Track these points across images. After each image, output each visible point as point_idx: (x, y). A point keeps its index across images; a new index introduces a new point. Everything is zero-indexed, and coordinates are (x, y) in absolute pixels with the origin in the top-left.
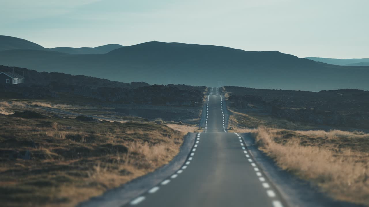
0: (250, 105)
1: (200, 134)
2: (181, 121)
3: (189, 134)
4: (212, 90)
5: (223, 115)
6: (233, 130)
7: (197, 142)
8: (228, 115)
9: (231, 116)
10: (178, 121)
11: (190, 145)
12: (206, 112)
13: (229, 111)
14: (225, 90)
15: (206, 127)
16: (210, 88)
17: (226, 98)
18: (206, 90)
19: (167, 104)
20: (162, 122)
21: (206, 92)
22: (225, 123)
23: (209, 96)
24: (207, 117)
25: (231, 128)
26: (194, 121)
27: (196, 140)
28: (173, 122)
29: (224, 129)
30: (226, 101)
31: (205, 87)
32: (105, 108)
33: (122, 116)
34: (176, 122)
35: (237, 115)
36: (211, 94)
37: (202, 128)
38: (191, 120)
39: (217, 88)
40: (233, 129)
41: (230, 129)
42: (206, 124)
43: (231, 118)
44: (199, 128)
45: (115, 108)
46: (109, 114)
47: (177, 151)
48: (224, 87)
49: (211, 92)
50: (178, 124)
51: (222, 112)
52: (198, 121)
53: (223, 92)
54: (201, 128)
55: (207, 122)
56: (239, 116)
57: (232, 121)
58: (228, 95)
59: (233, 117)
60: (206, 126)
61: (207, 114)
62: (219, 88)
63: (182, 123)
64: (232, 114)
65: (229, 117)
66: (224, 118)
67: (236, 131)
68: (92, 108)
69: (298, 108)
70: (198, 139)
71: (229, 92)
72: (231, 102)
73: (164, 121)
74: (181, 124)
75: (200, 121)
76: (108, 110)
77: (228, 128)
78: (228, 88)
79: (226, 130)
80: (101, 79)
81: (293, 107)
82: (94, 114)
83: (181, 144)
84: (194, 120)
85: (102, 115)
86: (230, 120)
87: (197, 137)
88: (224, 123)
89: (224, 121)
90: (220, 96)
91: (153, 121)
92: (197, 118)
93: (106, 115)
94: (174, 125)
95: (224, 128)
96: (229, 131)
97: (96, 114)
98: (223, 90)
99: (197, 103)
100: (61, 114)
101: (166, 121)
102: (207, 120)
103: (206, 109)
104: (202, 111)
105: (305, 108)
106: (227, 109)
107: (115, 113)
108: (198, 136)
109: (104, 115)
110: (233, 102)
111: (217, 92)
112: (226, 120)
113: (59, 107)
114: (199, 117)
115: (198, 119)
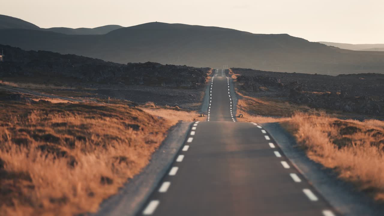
0: (263, 88)
1: (198, 124)
2: (178, 106)
3: (179, 124)
4: (217, 72)
5: (231, 99)
6: (244, 118)
7: (190, 140)
8: (237, 99)
9: (240, 101)
10: (174, 106)
11: (174, 146)
12: (210, 95)
13: (237, 95)
14: (231, 72)
15: (209, 114)
16: (215, 70)
17: (234, 79)
18: (211, 71)
19: (162, 85)
20: (154, 106)
21: (210, 74)
22: (233, 108)
23: (213, 77)
24: (211, 101)
25: (241, 116)
26: (195, 106)
27: (188, 135)
28: (168, 107)
29: (232, 117)
30: (234, 83)
31: (209, 69)
32: (86, 89)
33: (104, 98)
34: (172, 107)
35: (247, 99)
36: (216, 75)
37: (204, 115)
38: (190, 105)
39: (223, 70)
40: (243, 116)
41: (239, 117)
42: (209, 110)
43: (241, 104)
44: (200, 115)
45: (97, 89)
46: (89, 96)
47: (143, 163)
48: (231, 69)
49: (216, 73)
50: (173, 109)
51: (230, 96)
52: (199, 106)
53: (229, 73)
54: (202, 115)
55: (210, 107)
56: (250, 101)
57: (241, 106)
58: (235, 76)
59: (242, 102)
60: (209, 112)
61: (211, 98)
62: (225, 70)
63: (179, 108)
64: (241, 98)
65: (237, 101)
66: (231, 103)
67: (247, 119)
68: (69, 88)
69: (321, 93)
70: (193, 133)
71: (237, 73)
72: (240, 84)
73: (157, 105)
74: (178, 110)
75: (201, 106)
76: (88, 91)
77: (237, 115)
78: (235, 70)
79: (235, 117)
80: (94, 59)
81: (315, 91)
82: (70, 96)
83: (157, 145)
84: (194, 104)
85: (79, 97)
86: (239, 105)
87: (190, 130)
88: (231, 108)
89: (232, 107)
90: (227, 77)
91: (143, 105)
92: (198, 102)
93: (85, 97)
94: (169, 110)
95: (232, 115)
96: (238, 119)
97: (72, 96)
98: (229, 72)
99: (199, 84)
100: (27, 95)
101: (160, 106)
102: (210, 105)
103: (210, 91)
104: (203, 93)
105: (330, 93)
106: (235, 93)
107: (97, 94)
108: (194, 128)
109: (81, 97)
110: (242, 84)
111: (222, 73)
112: (234, 105)
113: (29, 86)
114: (201, 102)
115: (199, 104)
